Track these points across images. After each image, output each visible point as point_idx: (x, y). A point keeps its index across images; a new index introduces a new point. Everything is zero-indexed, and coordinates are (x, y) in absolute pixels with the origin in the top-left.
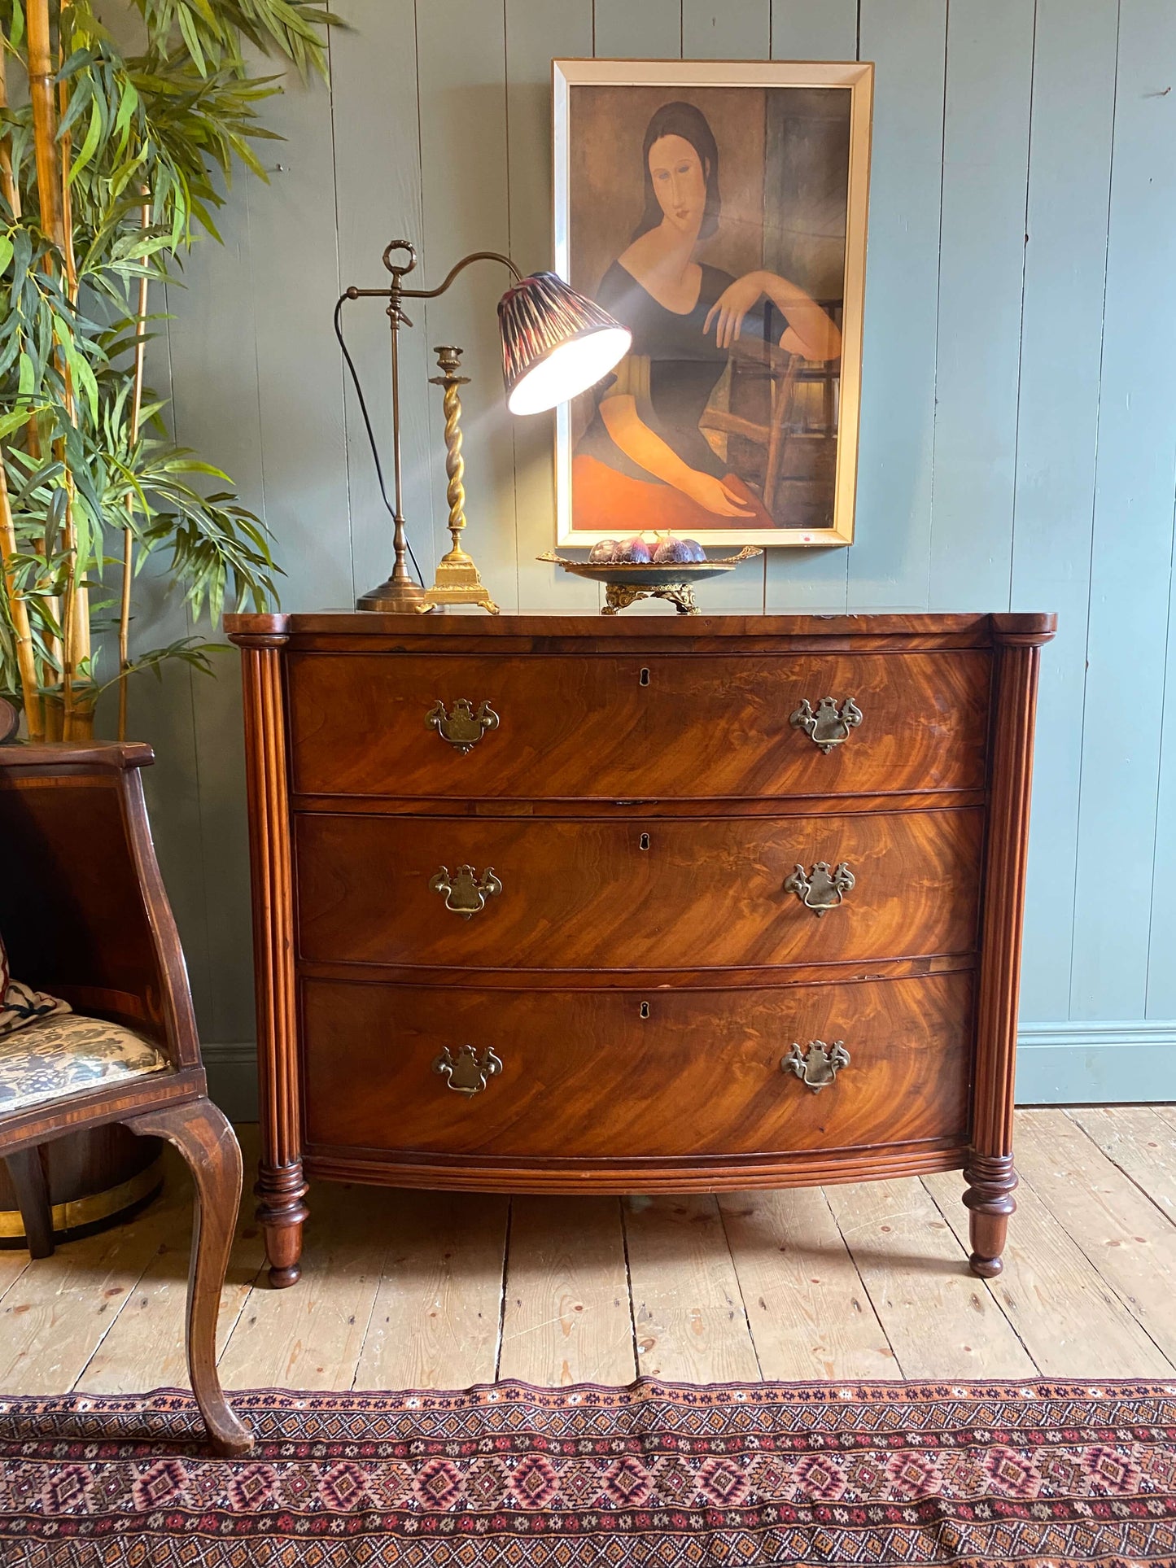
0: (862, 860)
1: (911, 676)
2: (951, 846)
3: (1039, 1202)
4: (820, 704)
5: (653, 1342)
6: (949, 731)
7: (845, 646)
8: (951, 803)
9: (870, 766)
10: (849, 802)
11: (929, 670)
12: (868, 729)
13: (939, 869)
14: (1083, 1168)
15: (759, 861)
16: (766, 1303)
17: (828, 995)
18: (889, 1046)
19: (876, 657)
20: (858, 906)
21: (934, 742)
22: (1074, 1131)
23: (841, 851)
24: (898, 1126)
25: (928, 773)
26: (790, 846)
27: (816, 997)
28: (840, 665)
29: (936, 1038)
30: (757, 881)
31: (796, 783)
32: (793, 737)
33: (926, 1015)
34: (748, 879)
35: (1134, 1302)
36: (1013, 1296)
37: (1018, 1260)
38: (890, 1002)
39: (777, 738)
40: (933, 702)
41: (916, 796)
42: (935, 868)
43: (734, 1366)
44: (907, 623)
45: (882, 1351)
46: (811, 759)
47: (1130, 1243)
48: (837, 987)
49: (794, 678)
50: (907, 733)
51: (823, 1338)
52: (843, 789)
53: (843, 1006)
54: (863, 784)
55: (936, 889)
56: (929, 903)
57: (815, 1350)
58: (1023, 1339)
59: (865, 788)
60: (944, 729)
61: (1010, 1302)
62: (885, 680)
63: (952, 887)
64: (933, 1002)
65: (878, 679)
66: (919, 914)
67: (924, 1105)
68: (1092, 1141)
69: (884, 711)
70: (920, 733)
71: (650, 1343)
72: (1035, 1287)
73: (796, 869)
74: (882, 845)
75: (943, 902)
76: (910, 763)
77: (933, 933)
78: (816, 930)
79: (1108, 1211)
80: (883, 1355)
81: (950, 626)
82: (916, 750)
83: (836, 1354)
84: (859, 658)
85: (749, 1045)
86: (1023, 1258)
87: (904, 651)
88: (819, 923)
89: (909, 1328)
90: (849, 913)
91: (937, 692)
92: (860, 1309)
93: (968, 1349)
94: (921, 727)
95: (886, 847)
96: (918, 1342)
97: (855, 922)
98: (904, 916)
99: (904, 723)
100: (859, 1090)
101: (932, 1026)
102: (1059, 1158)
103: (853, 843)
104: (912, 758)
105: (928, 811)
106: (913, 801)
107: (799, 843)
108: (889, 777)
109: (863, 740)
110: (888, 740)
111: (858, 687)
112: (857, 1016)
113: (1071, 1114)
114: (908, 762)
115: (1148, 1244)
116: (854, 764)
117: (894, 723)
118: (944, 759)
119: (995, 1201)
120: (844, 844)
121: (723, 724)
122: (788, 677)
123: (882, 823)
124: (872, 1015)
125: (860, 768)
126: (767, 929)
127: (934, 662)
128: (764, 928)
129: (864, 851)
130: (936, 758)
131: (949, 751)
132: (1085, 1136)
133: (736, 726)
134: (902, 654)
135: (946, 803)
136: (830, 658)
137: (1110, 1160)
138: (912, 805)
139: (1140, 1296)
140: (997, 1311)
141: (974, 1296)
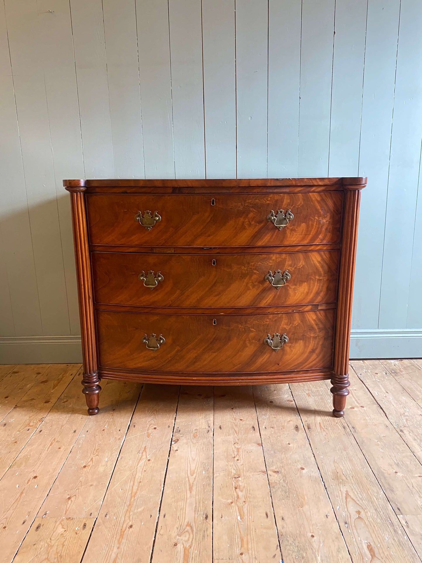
0: (293, 269)
1: (312, 201)
2: (327, 264)
4: (278, 212)
5: (178, 440)
6: (326, 221)
7: (287, 190)
8: (327, 248)
9: (296, 235)
10: (288, 248)
11: (319, 199)
12: (295, 222)
13: (322, 272)
15: (256, 269)
16: (221, 427)
17: (281, 317)
18: (303, 335)
19: (299, 194)
20: (292, 286)
21: (320, 226)
23: (286, 266)
24: (306, 364)
25: (318, 237)
26: (266, 264)
27: (276, 318)
28: (285, 197)
29: (320, 333)
30: (255, 276)
31: (269, 241)
32: (268, 224)
33: (317, 325)
34: (251, 276)
35: (353, 428)
36: (311, 426)
38: (303, 320)
39: (262, 225)
40: (320, 211)
41: (314, 246)
42: (321, 272)
43: (204, 449)
44: (311, 182)
45: (258, 444)
46: (274, 232)
47: (358, 408)
48: (284, 315)
49: (268, 202)
50: (310, 222)
51: (238, 440)
52: (286, 243)
53: (286, 321)
54: (294, 241)
55: (320, 280)
56: (318, 285)
57: (235, 443)
58: (310, 440)
59: (294, 243)
60: (324, 221)
61: (309, 428)
62: (302, 203)
63: (327, 279)
64: (319, 320)
65: (300, 202)
66: (315, 288)
67: (316, 356)
68: (355, 372)
69: (302, 214)
70: (315, 222)
71: (177, 440)
72: (320, 423)
73: (269, 272)
74: (301, 263)
75: (323, 284)
76: (312, 234)
77: (320, 295)
78: (276, 294)
79: (354, 397)
80: (258, 446)
81: (327, 182)
82: (314, 229)
83: (242, 445)
84: (292, 194)
85: (252, 334)
87: (309, 192)
88: (278, 292)
89: (270, 436)
90: (288, 288)
91: (321, 207)
92: (254, 430)
93: (289, 444)
94: (316, 221)
95: (302, 264)
96: (272, 441)
97: (291, 291)
98: (309, 289)
99: (309, 219)
100: (292, 351)
101: (319, 329)
103: (290, 263)
104: (312, 232)
105: (318, 251)
106: (312, 247)
108: (303, 239)
109: (294, 225)
110: (303, 225)
111: (292, 205)
112: (291, 325)
114: (311, 233)
115: (365, 408)
116: (290, 234)
117: (306, 219)
118: (324, 232)
119: (341, 391)
120: (287, 263)
121: (242, 219)
122: (266, 202)
123: (301, 256)
124: (297, 324)
125: (293, 235)
126: (258, 294)
127: (321, 196)
128: (257, 293)
129: (294, 266)
130: (321, 232)
131: (326, 229)
132: (353, 370)
133: (247, 220)
134: (309, 193)
135: (325, 248)
136: (281, 195)
137: (360, 379)
138: (312, 249)
139: (357, 427)
140: (303, 431)
141: (297, 425)
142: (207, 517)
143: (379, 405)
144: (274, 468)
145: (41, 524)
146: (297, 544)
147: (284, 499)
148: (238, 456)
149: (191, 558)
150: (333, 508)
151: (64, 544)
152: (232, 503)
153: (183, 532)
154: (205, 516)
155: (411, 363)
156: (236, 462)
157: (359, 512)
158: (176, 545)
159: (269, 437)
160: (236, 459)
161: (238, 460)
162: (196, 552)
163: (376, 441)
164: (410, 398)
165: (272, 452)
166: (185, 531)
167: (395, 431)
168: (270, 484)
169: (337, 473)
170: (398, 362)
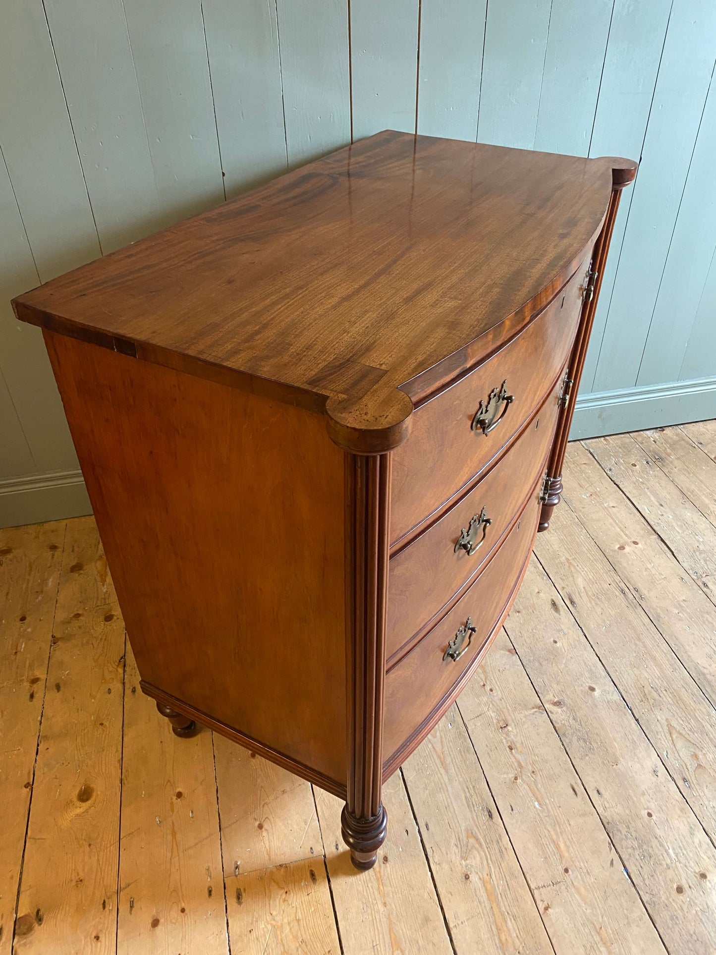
3: (577, 520)
14: (598, 490)
22: (590, 459)
35: (637, 591)
36: (574, 597)
37: (572, 568)
45: (510, 651)
47: (631, 546)
58: (583, 629)
61: (572, 602)
68: (600, 465)
72: (584, 588)
79: (615, 522)
80: (511, 654)
86: (574, 566)
89: (522, 631)
93: (555, 642)
96: (528, 641)
102: (583, 483)
113: (585, 444)
115: (640, 545)
132: (596, 462)
137: (612, 480)
139: (640, 586)
140: (566, 610)
141: (553, 600)
142: (491, 816)
143: (658, 534)
144: (550, 697)
145: (240, 889)
146: (634, 834)
147: (587, 755)
148: (487, 681)
149: (499, 895)
150: (658, 756)
151: (297, 918)
152: (516, 779)
153: (468, 851)
154: (486, 813)
155: (677, 435)
156: (490, 694)
157: (695, 756)
158: (467, 877)
159: (520, 633)
160: (488, 688)
161: (491, 690)
162: (501, 882)
163: (677, 612)
164: (698, 513)
165: (537, 664)
166: (470, 848)
167: (696, 587)
168: (557, 729)
169: (643, 687)
170: (658, 434)
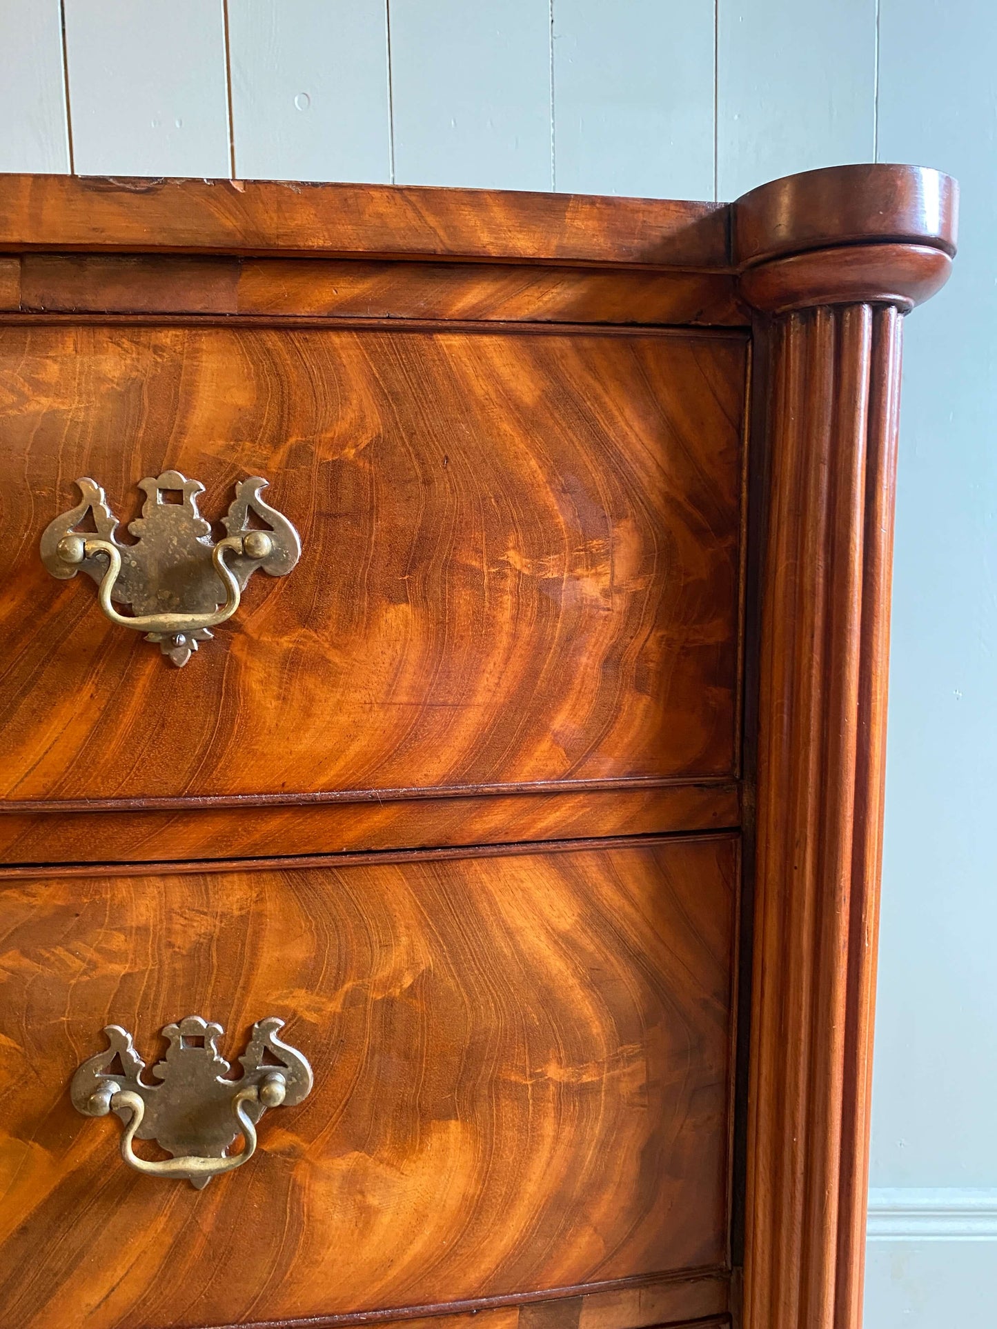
0: (332, 1007)
1: (468, 409)
2: (633, 956)
4: (142, 495)
6: (606, 594)
8: (630, 822)
9: (339, 706)
10: (273, 824)
11: (527, 392)
12: (323, 583)
13: (596, 1029)
19: (337, 339)
20: (329, 1157)
21: (558, 630)
23: (259, 979)
25: (544, 729)
26: (77, 964)
28: (208, 363)
31: (82, 762)
32: (57, 606)
40: (550, 499)
41: (504, 802)
42: (583, 1024)
44: (431, 220)
46: (128, 681)
49: (44, 403)
50: (463, 600)
52: (250, 780)
54: (320, 764)
55: (583, 1091)
56: (568, 1132)
59: (323, 780)
60: (591, 587)
62: (375, 420)
63: (641, 1080)
65: (351, 415)
66: (538, 1166)
69: (378, 525)
70: (508, 600)
73: (106, 1040)
74: (397, 957)
75: (615, 1127)
76: (481, 698)
77: (586, 1218)
78: (191, 1227)
82: (497, 657)
84: (273, 340)
87: (432, 326)
90: (300, 1177)
91: (558, 465)
94: (509, 583)
95: (413, 963)
97: (321, 1200)
98: (486, 1176)
99: (450, 566)
103: (299, 952)
104: (487, 681)
105: (551, 848)
106: (496, 819)
107: (112, 956)
108: (407, 740)
109: (307, 618)
110: (399, 619)
111: (277, 441)
114: (472, 692)
116: (283, 698)
117: (418, 567)
118: (593, 685)
120: (269, 956)
123: (395, 889)
125: (307, 713)
126: (24, 1230)
127: (544, 364)
128: (15, 1225)
129: (337, 983)
130: (568, 682)
131: (612, 660)
134: (430, 331)
135: (609, 823)
136: (166, 337)
138: (496, 831)
